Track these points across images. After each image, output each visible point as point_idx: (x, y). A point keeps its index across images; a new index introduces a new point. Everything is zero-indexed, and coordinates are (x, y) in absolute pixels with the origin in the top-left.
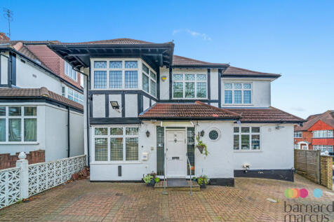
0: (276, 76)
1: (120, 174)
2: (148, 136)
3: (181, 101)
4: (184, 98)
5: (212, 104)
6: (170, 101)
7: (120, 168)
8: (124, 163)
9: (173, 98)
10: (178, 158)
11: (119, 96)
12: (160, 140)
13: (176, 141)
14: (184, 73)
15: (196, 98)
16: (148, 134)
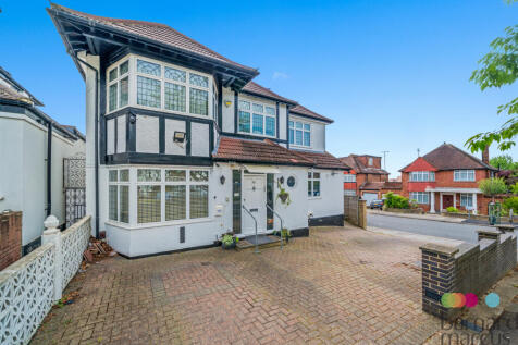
0: (330, 122)
1: (182, 240)
2: (222, 183)
3: (249, 137)
4: (251, 134)
5: (281, 144)
6: (235, 135)
7: (182, 230)
8: (187, 222)
9: (239, 133)
10: (256, 210)
11: (183, 123)
12: (237, 187)
13: (254, 189)
14: (252, 101)
15: (264, 135)
16: (222, 180)
